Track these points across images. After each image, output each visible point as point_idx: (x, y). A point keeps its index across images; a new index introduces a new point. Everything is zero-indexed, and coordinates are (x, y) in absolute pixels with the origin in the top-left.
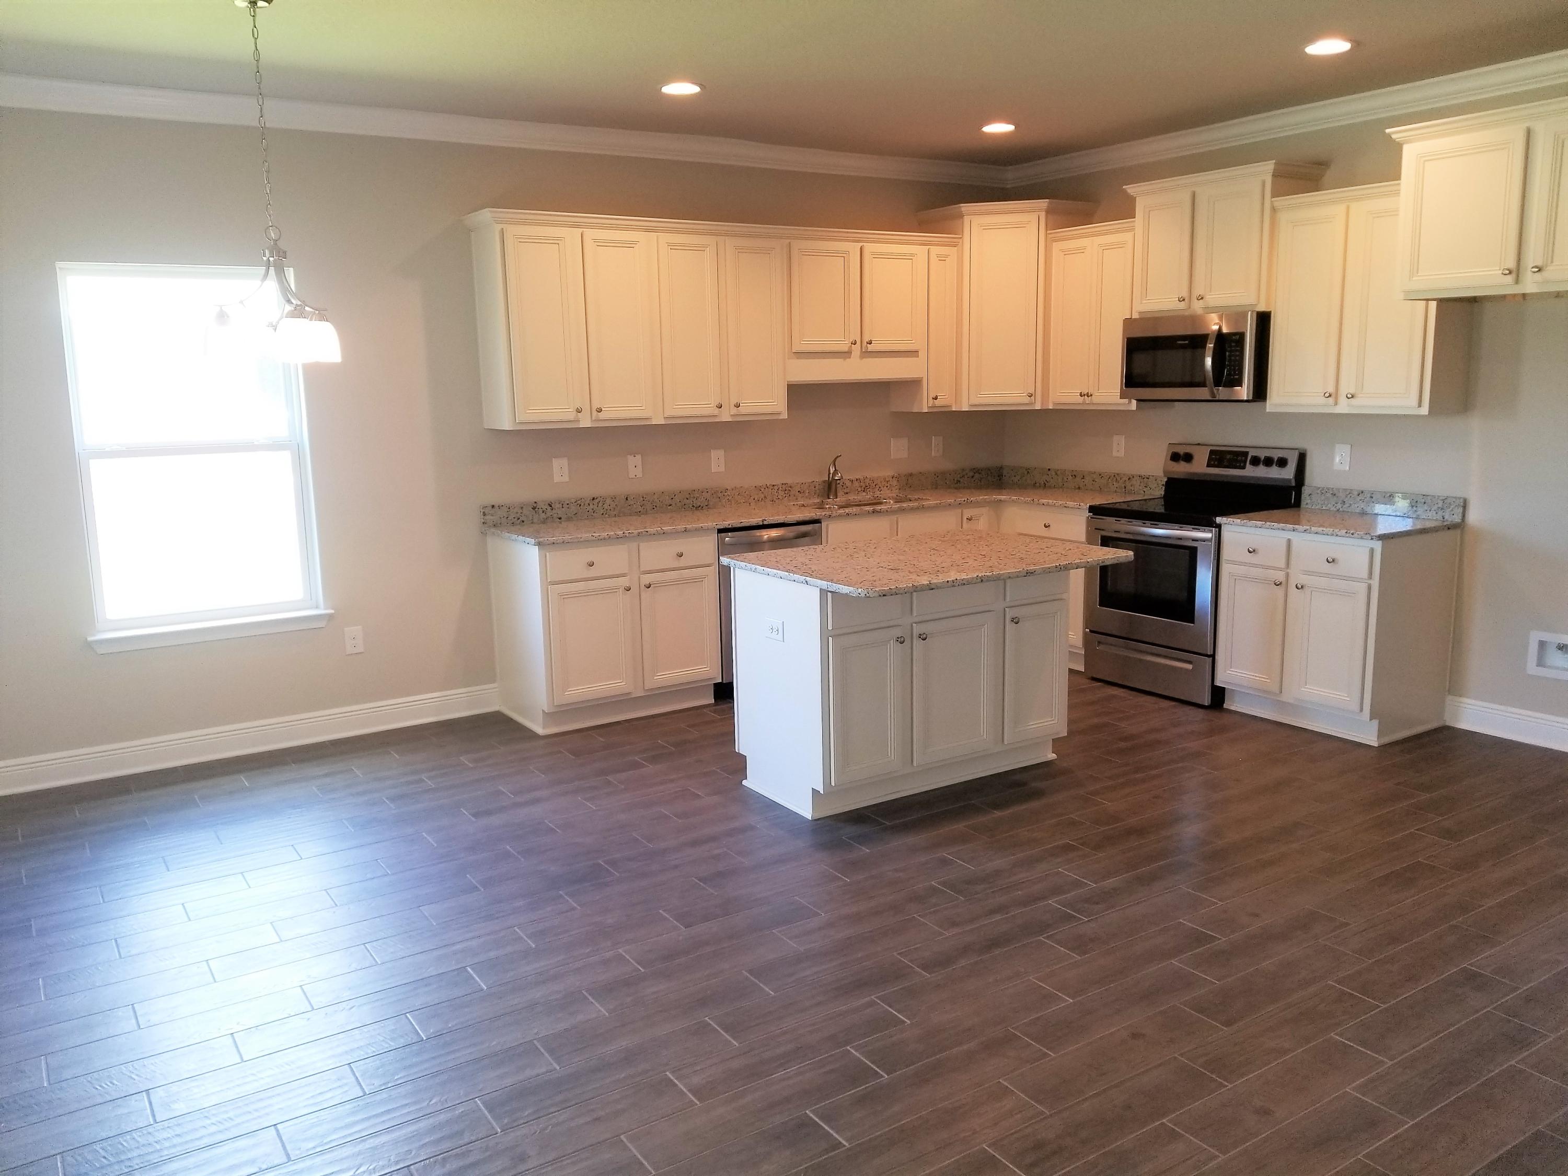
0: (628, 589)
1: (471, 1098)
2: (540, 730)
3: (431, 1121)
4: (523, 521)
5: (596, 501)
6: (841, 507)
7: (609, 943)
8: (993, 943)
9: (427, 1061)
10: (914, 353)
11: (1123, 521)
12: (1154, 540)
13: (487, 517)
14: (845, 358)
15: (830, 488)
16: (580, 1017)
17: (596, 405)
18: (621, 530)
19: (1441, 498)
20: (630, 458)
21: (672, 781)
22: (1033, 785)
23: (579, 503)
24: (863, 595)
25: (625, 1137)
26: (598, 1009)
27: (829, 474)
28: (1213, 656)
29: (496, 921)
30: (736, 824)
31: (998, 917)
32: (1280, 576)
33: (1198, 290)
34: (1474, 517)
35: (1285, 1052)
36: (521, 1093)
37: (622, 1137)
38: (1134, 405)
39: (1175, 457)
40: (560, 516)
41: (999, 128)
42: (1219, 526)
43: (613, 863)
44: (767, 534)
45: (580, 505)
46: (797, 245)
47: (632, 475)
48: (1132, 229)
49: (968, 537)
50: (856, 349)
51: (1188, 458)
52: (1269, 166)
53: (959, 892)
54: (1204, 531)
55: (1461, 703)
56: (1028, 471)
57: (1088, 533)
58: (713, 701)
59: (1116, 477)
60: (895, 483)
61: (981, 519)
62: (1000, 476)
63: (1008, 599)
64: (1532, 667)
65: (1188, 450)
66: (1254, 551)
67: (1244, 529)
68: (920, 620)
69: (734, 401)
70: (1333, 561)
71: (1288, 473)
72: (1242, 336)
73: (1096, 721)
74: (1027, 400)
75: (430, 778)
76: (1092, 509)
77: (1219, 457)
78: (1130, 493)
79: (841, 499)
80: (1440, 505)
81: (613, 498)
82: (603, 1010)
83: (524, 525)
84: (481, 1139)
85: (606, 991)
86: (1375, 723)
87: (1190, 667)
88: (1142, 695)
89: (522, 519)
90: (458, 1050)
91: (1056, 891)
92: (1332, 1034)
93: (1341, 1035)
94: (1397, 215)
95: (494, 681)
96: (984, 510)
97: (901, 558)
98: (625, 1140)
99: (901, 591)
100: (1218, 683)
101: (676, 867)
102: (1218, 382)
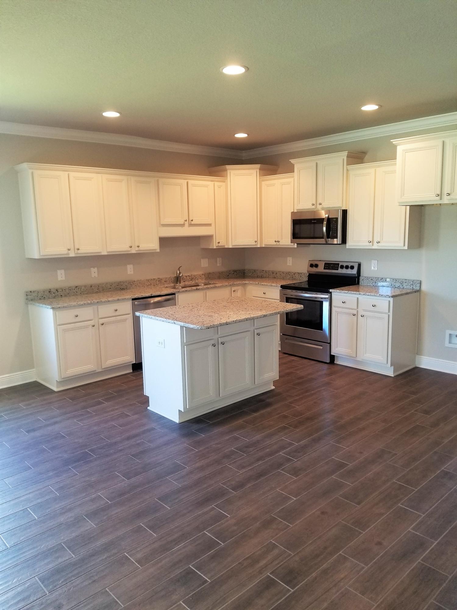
0: (94, 326)
1: (33, 577)
2: (56, 389)
3: (13, 592)
4: (45, 298)
5: (78, 288)
6: (183, 288)
7: (94, 491)
8: (260, 475)
9: (11, 559)
10: (209, 225)
11: (294, 291)
12: (305, 298)
13: (29, 297)
14: (182, 227)
15: (177, 279)
16: (82, 529)
17: (77, 247)
18: (90, 300)
19: (412, 281)
20: (92, 269)
21: (117, 409)
22: (267, 401)
23: (70, 289)
24: (199, 328)
25: (108, 589)
26: (91, 525)
27: (177, 274)
28: (330, 343)
29: (40, 484)
30: (146, 428)
31: (260, 462)
32: (355, 312)
33: (320, 201)
34: (424, 288)
35: (382, 514)
36: (58, 571)
37: (107, 589)
38: (296, 246)
39: (312, 266)
40: (61, 295)
41: (241, 135)
42: (331, 293)
43: (92, 451)
44: (152, 300)
45: (70, 290)
46: (161, 181)
47: (93, 276)
48: (293, 177)
49: (237, 300)
50: (187, 223)
51: (316, 266)
52: (345, 153)
53: (244, 452)
54: (325, 295)
55: (421, 358)
56: (255, 271)
57: (281, 296)
58: (132, 371)
59: (288, 273)
60: (203, 276)
61: (239, 291)
62: (244, 273)
63: (255, 326)
64: (447, 344)
65: (316, 263)
66: (345, 302)
67: (340, 294)
68: (221, 336)
69: (137, 245)
70: (375, 306)
71: (354, 272)
72: (337, 219)
73: (288, 371)
74: (254, 243)
75: (5, 415)
76: (282, 286)
77: (328, 265)
78: (295, 279)
79: (182, 284)
80: (411, 283)
81: (85, 286)
82: (93, 524)
83: (45, 299)
84: (39, 598)
85: (93, 515)
86: (393, 367)
87: (321, 348)
88: (304, 359)
89: (44, 297)
90: (26, 552)
91: (283, 448)
92: (399, 505)
93: (402, 504)
94: (396, 173)
95: (33, 368)
96: (240, 287)
97: (212, 310)
98: (108, 590)
99: (215, 326)
100: (332, 354)
101: (121, 450)
102: (328, 237)
